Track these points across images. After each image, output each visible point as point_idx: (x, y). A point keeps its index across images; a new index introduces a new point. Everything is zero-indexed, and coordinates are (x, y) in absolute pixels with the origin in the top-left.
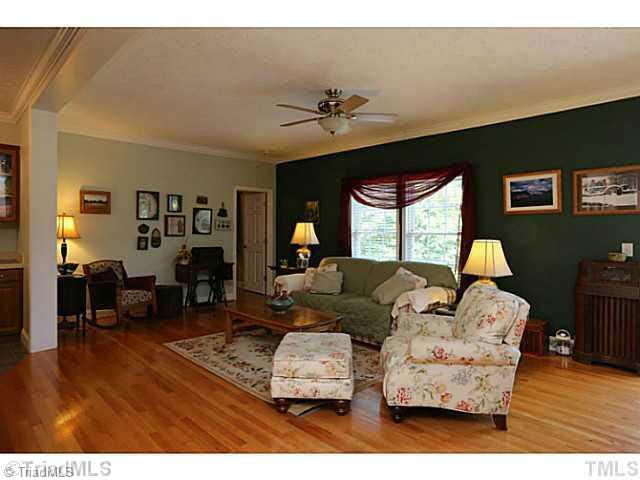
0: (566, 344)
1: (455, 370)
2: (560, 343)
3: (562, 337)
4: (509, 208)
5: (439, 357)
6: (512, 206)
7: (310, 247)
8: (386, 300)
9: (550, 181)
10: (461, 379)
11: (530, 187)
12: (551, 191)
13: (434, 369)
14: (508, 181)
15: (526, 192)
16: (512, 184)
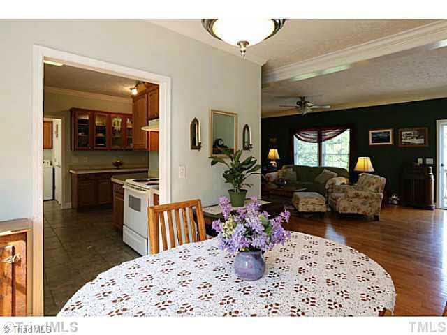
0: (396, 200)
1: (362, 201)
2: (394, 199)
3: (394, 197)
4: (371, 144)
5: (357, 196)
6: (373, 142)
7: (276, 160)
8: (323, 182)
9: (389, 132)
10: (364, 204)
11: (381, 135)
12: (389, 137)
13: (355, 200)
14: (371, 132)
15: (378, 137)
16: (372, 133)
